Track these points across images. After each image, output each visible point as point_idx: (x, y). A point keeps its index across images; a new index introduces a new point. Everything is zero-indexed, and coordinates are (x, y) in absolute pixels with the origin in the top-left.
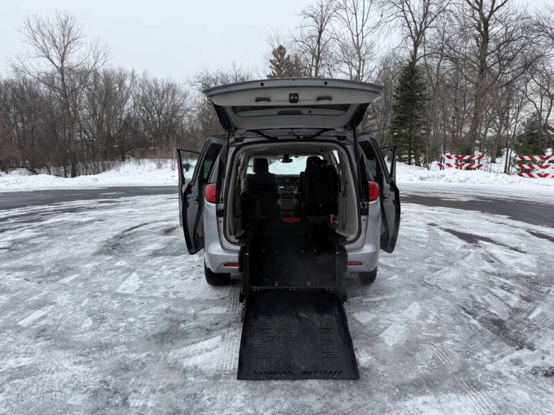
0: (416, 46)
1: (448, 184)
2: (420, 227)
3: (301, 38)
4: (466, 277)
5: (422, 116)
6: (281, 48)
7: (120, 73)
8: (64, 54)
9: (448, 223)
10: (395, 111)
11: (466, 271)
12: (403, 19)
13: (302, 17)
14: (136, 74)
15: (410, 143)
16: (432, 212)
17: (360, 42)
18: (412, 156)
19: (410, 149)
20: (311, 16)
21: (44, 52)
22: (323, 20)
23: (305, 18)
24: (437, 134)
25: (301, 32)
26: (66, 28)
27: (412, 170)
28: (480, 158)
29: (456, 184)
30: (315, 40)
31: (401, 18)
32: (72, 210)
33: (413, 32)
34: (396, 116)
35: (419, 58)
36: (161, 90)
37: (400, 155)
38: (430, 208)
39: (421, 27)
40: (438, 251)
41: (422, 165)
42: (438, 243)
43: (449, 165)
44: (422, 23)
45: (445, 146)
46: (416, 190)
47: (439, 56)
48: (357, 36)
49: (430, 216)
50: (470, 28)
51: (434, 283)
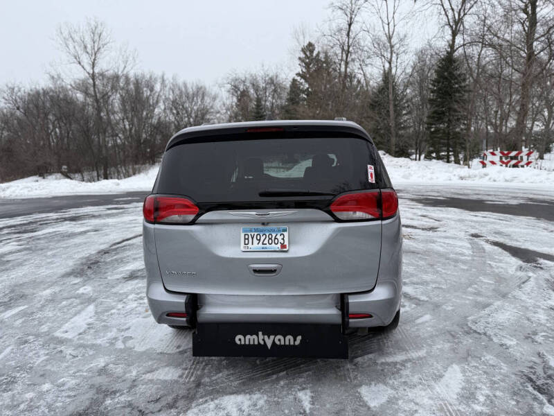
0: (454, 34)
1: (491, 184)
2: (460, 239)
3: (329, 31)
4: (528, 319)
5: (461, 110)
6: (310, 44)
7: (151, 77)
8: (95, 60)
9: (495, 233)
10: (432, 104)
11: (527, 308)
12: (440, 7)
13: (330, 10)
14: (165, 77)
15: (448, 139)
16: (475, 219)
17: (391, 30)
18: (450, 153)
19: (448, 145)
20: (340, 8)
21: (76, 58)
22: (352, 12)
23: (333, 11)
24: (477, 130)
25: (330, 26)
26: (96, 34)
27: (451, 169)
28: (528, 155)
29: (501, 184)
30: (344, 33)
31: (437, 6)
32: (73, 219)
33: (451, 21)
34: (432, 110)
35: (457, 49)
36: (191, 93)
37: (438, 153)
38: (472, 213)
39: (459, 15)
40: (485, 274)
41: (462, 162)
42: (485, 263)
43: (493, 163)
44: (460, 10)
45: (487, 142)
46: (456, 191)
47: (480, 45)
48: (388, 24)
49: (473, 224)
50: (515, 11)
51: (481, 329)
